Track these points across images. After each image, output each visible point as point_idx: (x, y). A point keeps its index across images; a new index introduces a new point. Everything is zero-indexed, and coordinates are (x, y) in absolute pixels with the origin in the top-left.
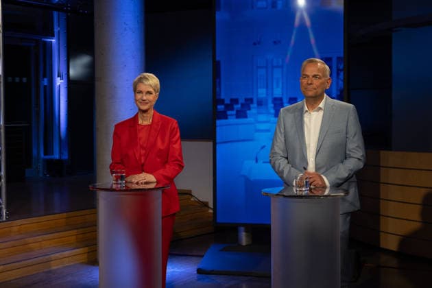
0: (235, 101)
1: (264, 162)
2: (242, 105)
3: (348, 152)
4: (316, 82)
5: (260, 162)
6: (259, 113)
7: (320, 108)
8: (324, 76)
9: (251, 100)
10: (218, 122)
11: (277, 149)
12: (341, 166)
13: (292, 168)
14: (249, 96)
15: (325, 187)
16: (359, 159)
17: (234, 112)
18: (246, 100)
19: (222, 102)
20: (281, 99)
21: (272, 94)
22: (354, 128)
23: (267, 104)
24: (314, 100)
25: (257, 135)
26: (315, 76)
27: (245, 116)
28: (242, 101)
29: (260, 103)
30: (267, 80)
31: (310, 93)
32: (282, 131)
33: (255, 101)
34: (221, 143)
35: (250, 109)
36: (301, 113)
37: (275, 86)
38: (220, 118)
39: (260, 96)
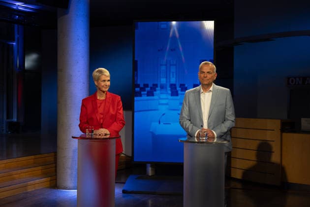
0: (146, 86)
1: (164, 124)
2: (151, 88)
3: (226, 117)
4: (209, 76)
5: (162, 123)
6: (161, 93)
7: (211, 91)
8: (213, 72)
9: (155, 86)
10: (136, 98)
11: (184, 115)
12: (223, 125)
13: (194, 127)
14: (156, 83)
15: (214, 138)
16: (233, 121)
17: (146, 93)
18: (154, 85)
19: (138, 86)
20: (175, 85)
21: (170, 82)
22: (230, 103)
23: (166, 88)
24: (206, 87)
25: (160, 107)
26: (208, 72)
27: (153, 95)
28: (150, 85)
29: (162, 87)
30: (167, 72)
31: (206, 83)
33: (159, 85)
34: (136, 112)
35: (155, 91)
36: (199, 93)
37: (171, 76)
38: (137, 96)
39: (162, 83)
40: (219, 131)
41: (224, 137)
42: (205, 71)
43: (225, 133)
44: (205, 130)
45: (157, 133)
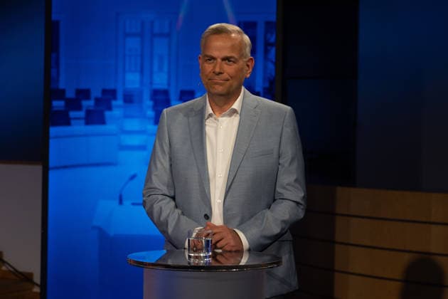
0: (84, 94)
1: (133, 204)
2: (98, 100)
3: (279, 189)
4: (229, 69)
5: (127, 203)
6: (126, 116)
7: (235, 111)
9: (109, 95)
10: (53, 131)
11: (156, 182)
12: (268, 213)
14: (111, 86)
15: (239, 252)
16: (298, 203)
17: (82, 114)
18: (105, 92)
19: (60, 94)
20: (166, 92)
21: (151, 83)
23: (141, 101)
24: (223, 100)
25: (123, 156)
26: (226, 59)
27: (102, 121)
28: (96, 93)
29: (129, 99)
30: (142, 56)
31: (219, 89)
32: (166, 148)
33: (120, 95)
34: (57, 168)
35: (110, 108)
36: (201, 118)
37: (156, 68)
38: (56, 124)
39: (129, 86)
40: (256, 231)
41: (272, 250)
42: (215, 54)
43: (276, 238)
44: (215, 227)
45: (112, 232)
